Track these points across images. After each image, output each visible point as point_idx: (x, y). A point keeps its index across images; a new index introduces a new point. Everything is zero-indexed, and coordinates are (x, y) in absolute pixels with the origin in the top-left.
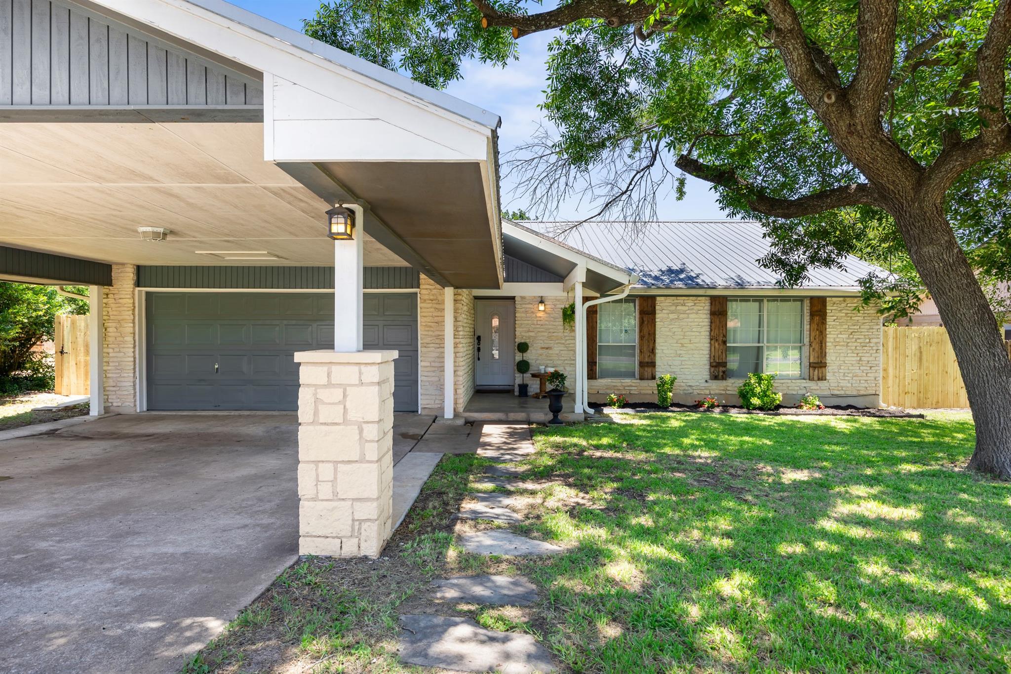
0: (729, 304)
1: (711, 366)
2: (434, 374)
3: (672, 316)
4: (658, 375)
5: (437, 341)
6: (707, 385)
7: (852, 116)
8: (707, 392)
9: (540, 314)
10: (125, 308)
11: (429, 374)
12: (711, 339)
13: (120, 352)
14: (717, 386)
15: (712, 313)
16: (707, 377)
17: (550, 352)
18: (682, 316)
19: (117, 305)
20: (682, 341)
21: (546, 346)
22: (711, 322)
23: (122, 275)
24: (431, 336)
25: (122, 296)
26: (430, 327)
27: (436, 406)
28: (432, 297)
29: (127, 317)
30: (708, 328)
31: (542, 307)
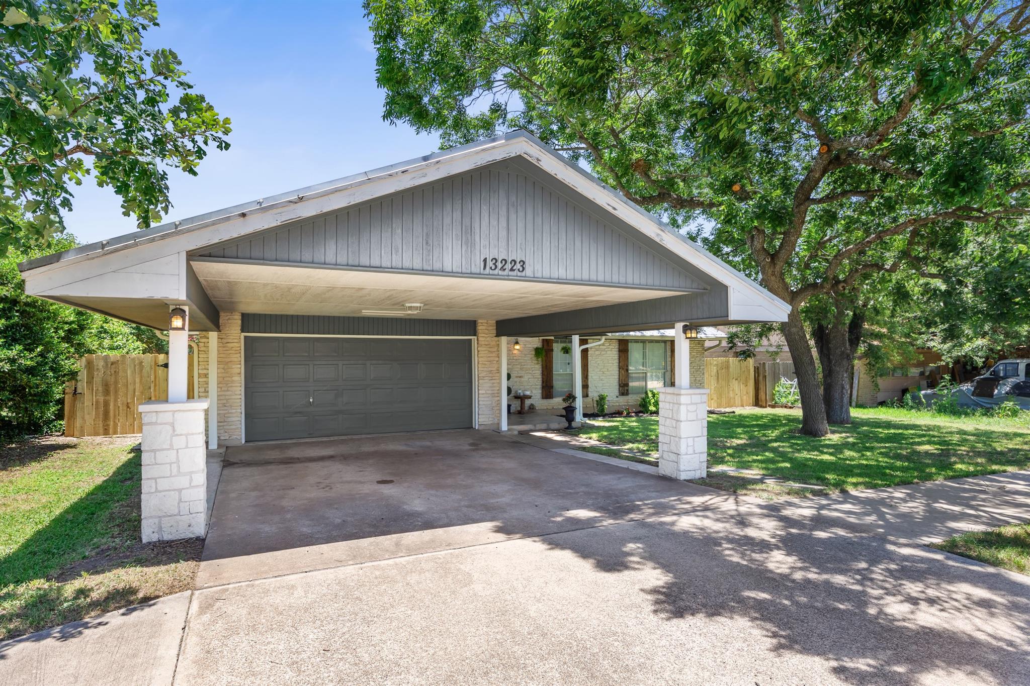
0: (630, 344)
1: (620, 385)
2: (487, 399)
3: (597, 353)
4: (590, 394)
5: (490, 375)
6: (617, 399)
7: (775, 268)
8: (618, 404)
9: (515, 352)
10: (233, 352)
11: (485, 399)
12: (620, 368)
13: (228, 391)
14: (623, 400)
15: (620, 351)
16: (617, 394)
17: (522, 379)
18: (603, 353)
19: (225, 349)
20: (603, 370)
21: (519, 375)
22: (619, 357)
23: (230, 321)
24: (486, 371)
25: (230, 341)
26: (485, 364)
27: (490, 422)
28: (486, 343)
29: (236, 360)
30: (617, 361)
31: (517, 347)
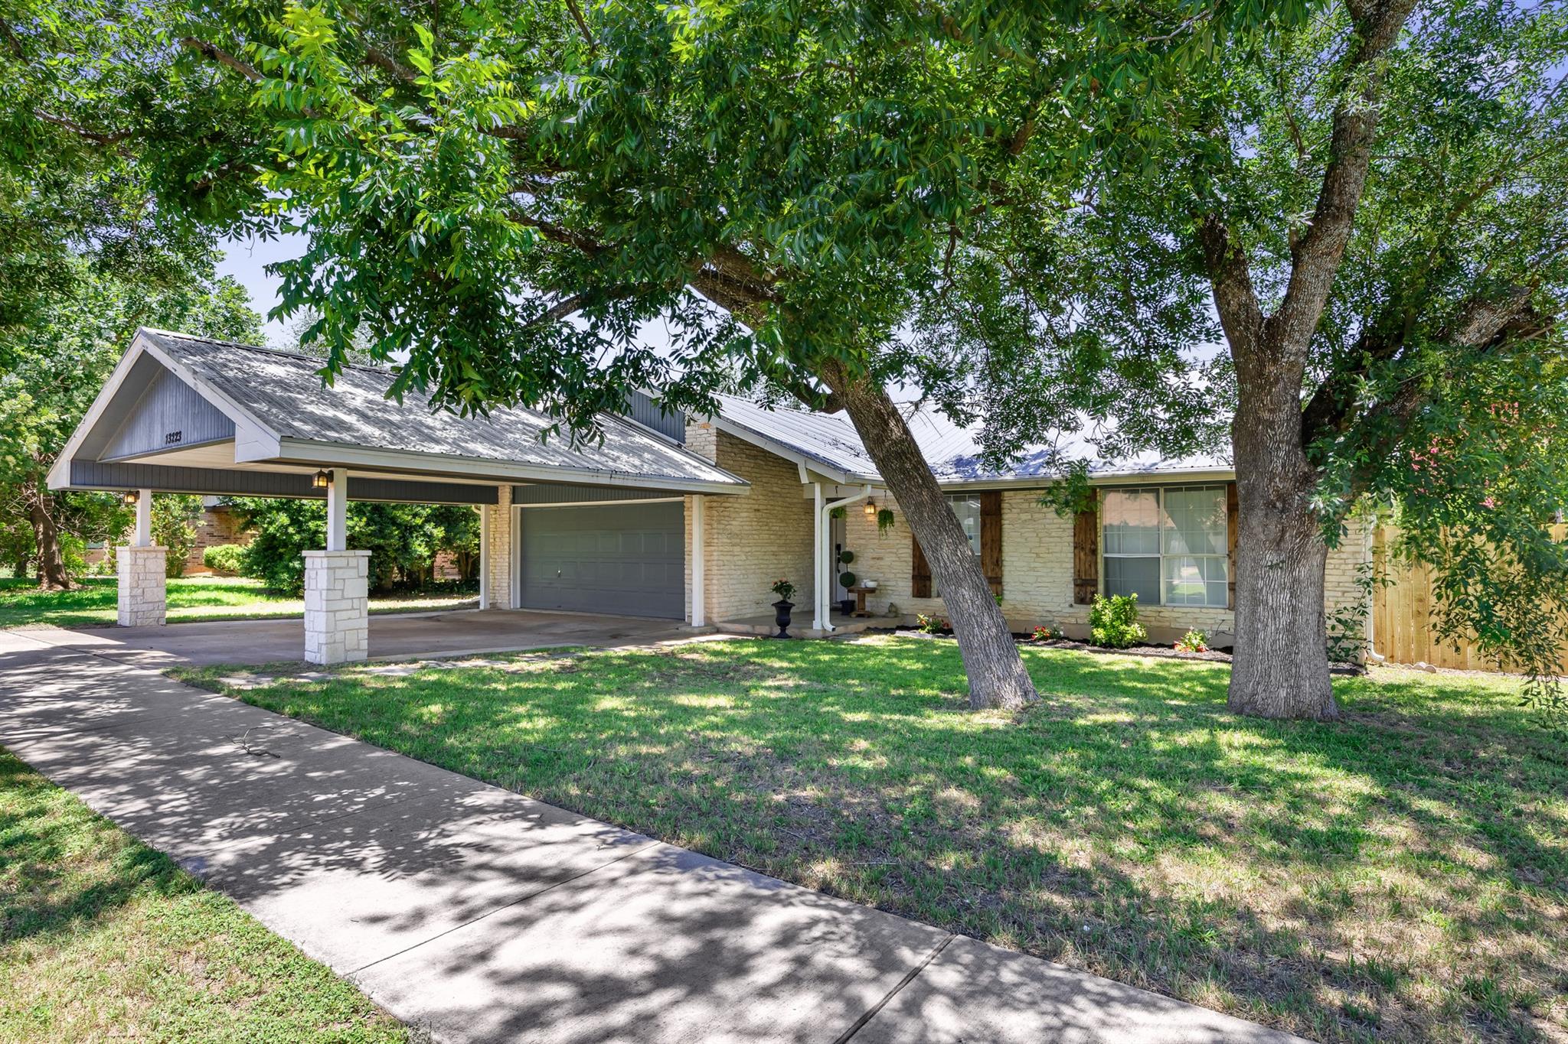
0: (1102, 497)
1: (1076, 585)
3: (1024, 516)
6: (1071, 610)
8: (1073, 621)
9: (871, 518)
10: (505, 522)
12: (1076, 549)
16: (1071, 600)
17: (882, 563)
18: (1037, 516)
19: (501, 519)
20: (1037, 550)
21: (877, 555)
22: (1076, 524)
23: (503, 494)
25: (503, 512)
29: (506, 530)
30: (1071, 534)
31: (870, 510)
